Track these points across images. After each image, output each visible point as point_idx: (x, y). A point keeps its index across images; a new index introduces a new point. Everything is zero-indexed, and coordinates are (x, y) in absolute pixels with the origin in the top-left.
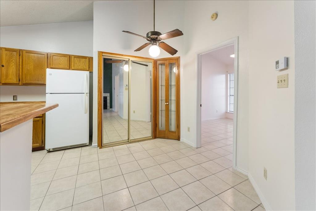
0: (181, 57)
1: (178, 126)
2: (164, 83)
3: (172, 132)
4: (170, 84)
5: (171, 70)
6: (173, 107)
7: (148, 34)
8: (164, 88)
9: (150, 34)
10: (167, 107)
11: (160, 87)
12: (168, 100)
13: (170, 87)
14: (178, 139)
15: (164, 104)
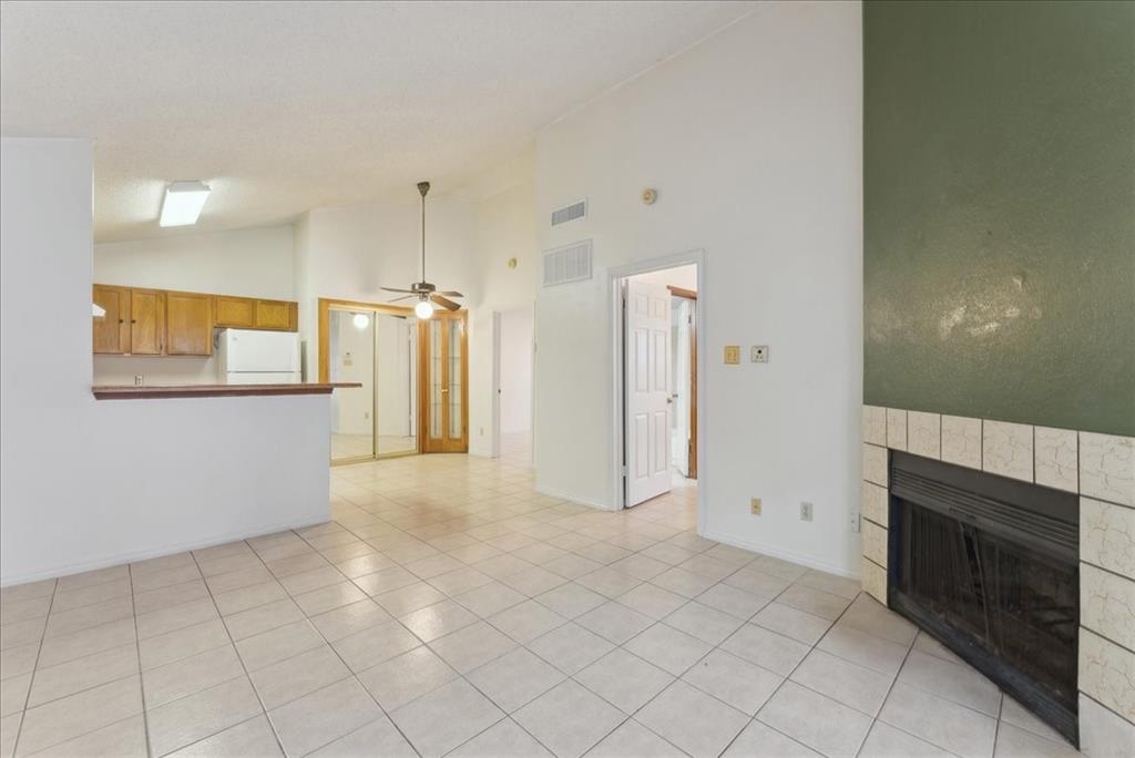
0: (469, 313)
1: (465, 429)
2: (439, 355)
3: (456, 440)
4: (450, 355)
5: (453, 327)
6: (457, 399)
7: (413, 286)
8: (439, 364)
9: (417, 287)
10: (446, 396)
11: (432, 361)
12: (446, 384)
13: (450, 361)
14: (465, 450)
15: (440, 391)
